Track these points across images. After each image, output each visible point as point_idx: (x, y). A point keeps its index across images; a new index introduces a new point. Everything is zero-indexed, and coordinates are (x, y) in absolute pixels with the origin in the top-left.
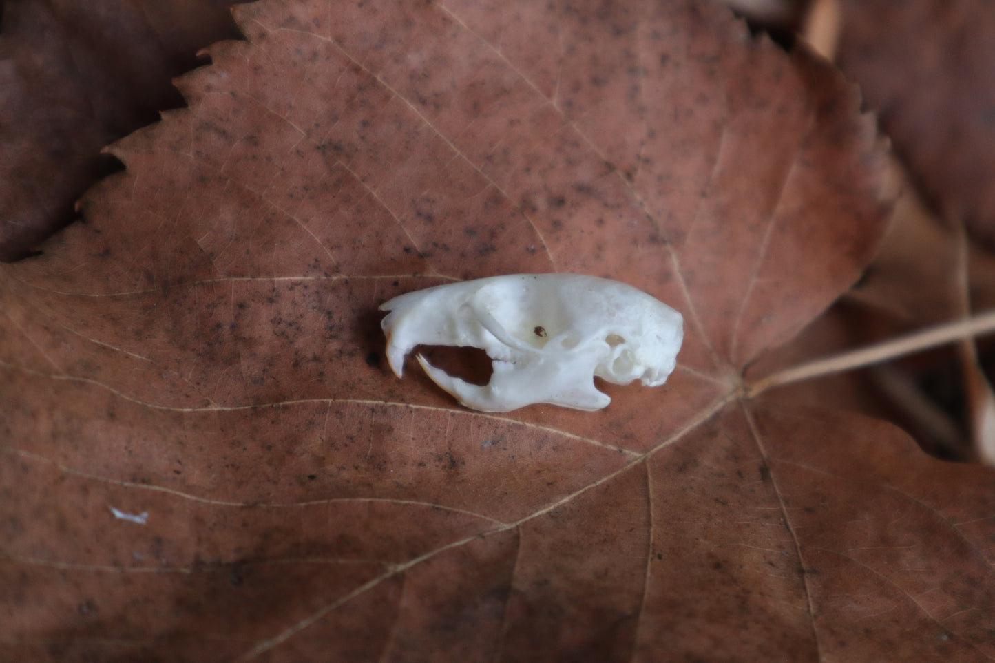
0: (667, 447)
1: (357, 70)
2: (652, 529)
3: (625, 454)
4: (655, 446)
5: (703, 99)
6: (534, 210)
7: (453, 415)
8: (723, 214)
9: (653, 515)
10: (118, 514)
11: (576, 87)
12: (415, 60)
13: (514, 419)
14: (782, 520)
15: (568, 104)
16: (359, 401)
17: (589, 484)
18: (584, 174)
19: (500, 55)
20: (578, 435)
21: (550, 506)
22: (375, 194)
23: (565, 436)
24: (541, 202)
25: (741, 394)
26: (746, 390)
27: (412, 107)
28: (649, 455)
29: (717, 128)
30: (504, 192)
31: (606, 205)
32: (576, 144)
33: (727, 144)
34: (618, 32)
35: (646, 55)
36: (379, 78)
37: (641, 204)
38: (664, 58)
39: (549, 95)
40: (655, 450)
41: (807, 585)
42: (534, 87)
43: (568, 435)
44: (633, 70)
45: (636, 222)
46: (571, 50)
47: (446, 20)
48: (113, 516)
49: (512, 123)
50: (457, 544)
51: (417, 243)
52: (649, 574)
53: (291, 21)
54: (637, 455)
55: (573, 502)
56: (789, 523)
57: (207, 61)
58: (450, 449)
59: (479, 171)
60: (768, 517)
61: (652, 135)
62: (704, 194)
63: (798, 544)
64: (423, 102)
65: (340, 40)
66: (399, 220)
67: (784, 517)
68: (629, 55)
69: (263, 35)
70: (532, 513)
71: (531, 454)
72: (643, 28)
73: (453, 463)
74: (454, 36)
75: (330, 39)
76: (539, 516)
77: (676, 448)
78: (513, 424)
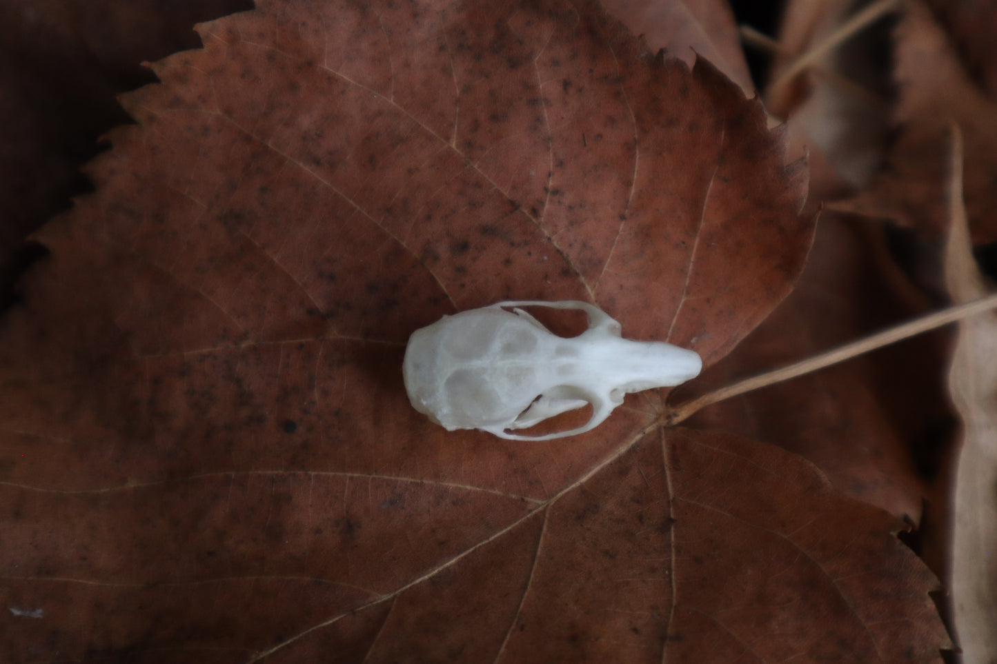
0: (573, 490)
1: (248, 139)
2: (526, 594)
3: (527, 502)
4: (561, 490)
5: (611, 121)
6: (436, 258)
7: (351, 478)
8: (646, 235)
9: (532, 576)
10: (16, 612)
11: (476, 126)
12: (306, 122)
13: (412, 478)
14: (667, 572)
15: (468, 145)
16: (260, 472)
17: (482, 541)
18: (487, 215)
19: (394, 104)
20: (479, 486)
21: (434, 570)
22: (275, 259)
23: (466, 489)
24: (443, 250)
25: (663, 422)
26: (669, 417)
27: (307, 169)
28: (553, 501)
29: (629, 148)
30: (404, 244)
31: (512, 244)
32: (478, 185)
33: (641, 165)
34: (514, 64)
35: (546, 85)
36: (270, 144)
37: (549, 239)
38: (566, 84)
39: (448, 138)
40: (560, 495)
41: (665, 655)
42: (432, 132)
43: (469, 487)
44: (533, 102)
45: (546, 258)
46: (467, 89)
47: (331, 79)
48: (12, 614)
49: (410, 172)
50: (326, 624)
51: (320, 305)
52: (503, 650)
53: (176, 102)
54: (540, 502)
55: (458, 564)
56: (673, 577)
57: (107, 147)
58: (347, 512)
59: (379, 224)
60: (653, 570)
61: (560, 164)
62: (622, 217)
63: (674, 602)
64: (317, 162)
65: (228, 111)
66: (300, 284)
67: (670, 570)
68: (529, 87)
69: (152, 119)
70: (413, 580)
71: (429, 511)
72: (540, 56)
73: (348, 526)
74: (343, 92)
75: (219, 112)
76: (421, 582)
77: (582, 490)
78: (411, 482)
